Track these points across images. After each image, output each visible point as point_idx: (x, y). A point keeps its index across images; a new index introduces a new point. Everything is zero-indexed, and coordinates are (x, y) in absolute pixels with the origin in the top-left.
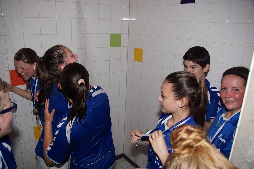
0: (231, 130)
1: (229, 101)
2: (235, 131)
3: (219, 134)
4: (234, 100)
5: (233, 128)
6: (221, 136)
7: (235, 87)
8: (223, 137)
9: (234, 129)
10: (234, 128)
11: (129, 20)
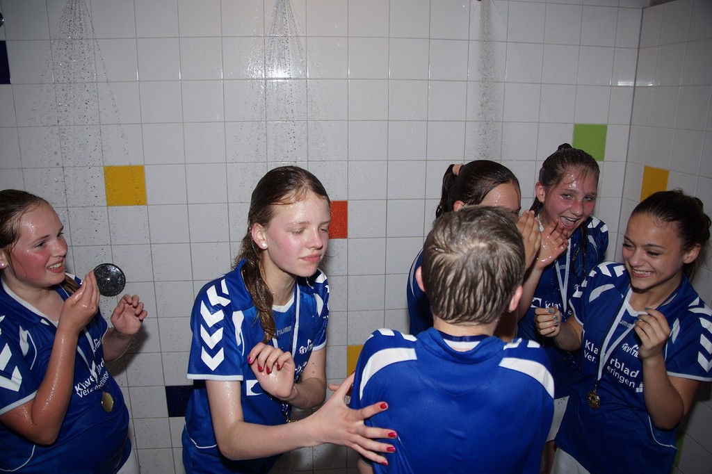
11: (635, 84)
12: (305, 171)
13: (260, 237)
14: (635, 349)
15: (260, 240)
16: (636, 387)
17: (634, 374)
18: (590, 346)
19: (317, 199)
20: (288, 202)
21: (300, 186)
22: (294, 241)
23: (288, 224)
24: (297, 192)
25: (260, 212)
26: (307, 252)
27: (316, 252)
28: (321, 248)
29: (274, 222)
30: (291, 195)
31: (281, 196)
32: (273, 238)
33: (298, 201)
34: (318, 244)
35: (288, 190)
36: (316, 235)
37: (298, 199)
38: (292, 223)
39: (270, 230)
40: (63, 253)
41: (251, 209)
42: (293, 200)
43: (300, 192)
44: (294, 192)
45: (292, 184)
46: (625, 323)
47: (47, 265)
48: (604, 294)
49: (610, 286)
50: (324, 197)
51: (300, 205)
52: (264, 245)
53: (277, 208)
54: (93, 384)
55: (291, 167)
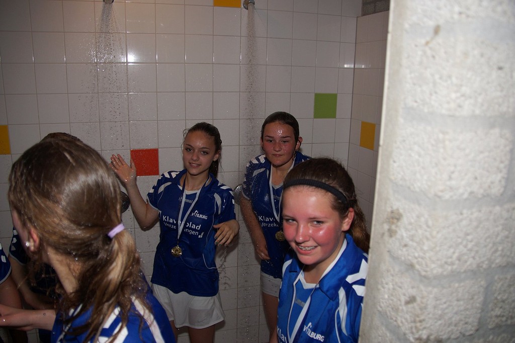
0: (329, 311)
1: (304, 247)
2: (338, 311)
3: (304, 323)
4: (316, 244)
5: (333, 305)
6: (309, 327)
7: (314, 218)
8: (314, 330)
9: (334, 307)
10: (334, 303)
11: (354, 66)
14: (196, 213)
16: (199, 235)
17: (198, 228)
18: (166, 218)
46: (188, 201)
48: (166, 188)
49: (169, 183)
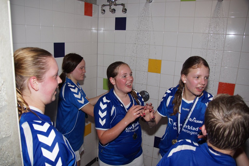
12: (202, 58)
13: (184, 79)
15: (184, 80)
19: (205, 68)
20: (195, 68)
21: (199, 63)
22: (195, 81)
23: (194, 75)
24: (198, 65)
25: (185, 71)
26: (199, 86)
27: (202, 86)
28: (204, 85)
29: (189, 74)
30: (196, 65)
31: (193, 65)
32: (188, 80)
33: (198, 68)
34: (204, 83)
35: (195, 64)
36: (203, 80)
37: (198, 67)
38: (195, 75)
39: (187, 77)
40: (131, 80)
41: (182, 70)
42: (196, 67)
43: (199, 65)
44: (197, 65)
45: (197, 62)
47: (126, 84)
50: (208, 67)
51: (199, 69)
52: (185, 82)
53: (191, 70)
54: (132, 129)
55: (197, 56)
